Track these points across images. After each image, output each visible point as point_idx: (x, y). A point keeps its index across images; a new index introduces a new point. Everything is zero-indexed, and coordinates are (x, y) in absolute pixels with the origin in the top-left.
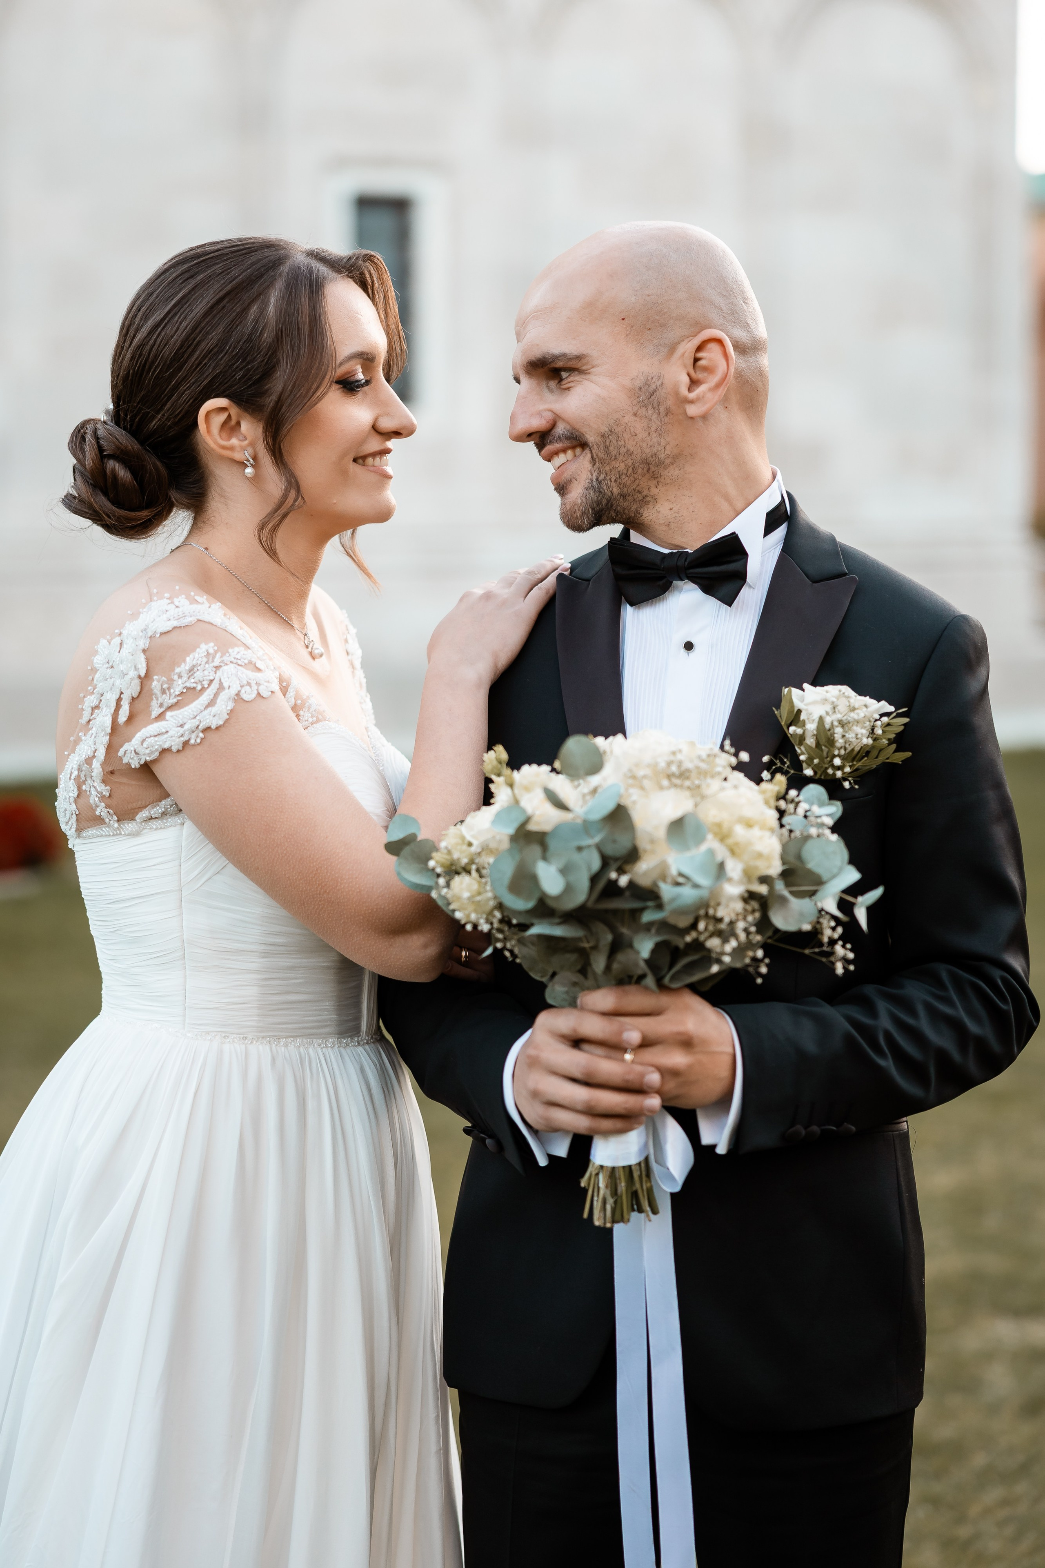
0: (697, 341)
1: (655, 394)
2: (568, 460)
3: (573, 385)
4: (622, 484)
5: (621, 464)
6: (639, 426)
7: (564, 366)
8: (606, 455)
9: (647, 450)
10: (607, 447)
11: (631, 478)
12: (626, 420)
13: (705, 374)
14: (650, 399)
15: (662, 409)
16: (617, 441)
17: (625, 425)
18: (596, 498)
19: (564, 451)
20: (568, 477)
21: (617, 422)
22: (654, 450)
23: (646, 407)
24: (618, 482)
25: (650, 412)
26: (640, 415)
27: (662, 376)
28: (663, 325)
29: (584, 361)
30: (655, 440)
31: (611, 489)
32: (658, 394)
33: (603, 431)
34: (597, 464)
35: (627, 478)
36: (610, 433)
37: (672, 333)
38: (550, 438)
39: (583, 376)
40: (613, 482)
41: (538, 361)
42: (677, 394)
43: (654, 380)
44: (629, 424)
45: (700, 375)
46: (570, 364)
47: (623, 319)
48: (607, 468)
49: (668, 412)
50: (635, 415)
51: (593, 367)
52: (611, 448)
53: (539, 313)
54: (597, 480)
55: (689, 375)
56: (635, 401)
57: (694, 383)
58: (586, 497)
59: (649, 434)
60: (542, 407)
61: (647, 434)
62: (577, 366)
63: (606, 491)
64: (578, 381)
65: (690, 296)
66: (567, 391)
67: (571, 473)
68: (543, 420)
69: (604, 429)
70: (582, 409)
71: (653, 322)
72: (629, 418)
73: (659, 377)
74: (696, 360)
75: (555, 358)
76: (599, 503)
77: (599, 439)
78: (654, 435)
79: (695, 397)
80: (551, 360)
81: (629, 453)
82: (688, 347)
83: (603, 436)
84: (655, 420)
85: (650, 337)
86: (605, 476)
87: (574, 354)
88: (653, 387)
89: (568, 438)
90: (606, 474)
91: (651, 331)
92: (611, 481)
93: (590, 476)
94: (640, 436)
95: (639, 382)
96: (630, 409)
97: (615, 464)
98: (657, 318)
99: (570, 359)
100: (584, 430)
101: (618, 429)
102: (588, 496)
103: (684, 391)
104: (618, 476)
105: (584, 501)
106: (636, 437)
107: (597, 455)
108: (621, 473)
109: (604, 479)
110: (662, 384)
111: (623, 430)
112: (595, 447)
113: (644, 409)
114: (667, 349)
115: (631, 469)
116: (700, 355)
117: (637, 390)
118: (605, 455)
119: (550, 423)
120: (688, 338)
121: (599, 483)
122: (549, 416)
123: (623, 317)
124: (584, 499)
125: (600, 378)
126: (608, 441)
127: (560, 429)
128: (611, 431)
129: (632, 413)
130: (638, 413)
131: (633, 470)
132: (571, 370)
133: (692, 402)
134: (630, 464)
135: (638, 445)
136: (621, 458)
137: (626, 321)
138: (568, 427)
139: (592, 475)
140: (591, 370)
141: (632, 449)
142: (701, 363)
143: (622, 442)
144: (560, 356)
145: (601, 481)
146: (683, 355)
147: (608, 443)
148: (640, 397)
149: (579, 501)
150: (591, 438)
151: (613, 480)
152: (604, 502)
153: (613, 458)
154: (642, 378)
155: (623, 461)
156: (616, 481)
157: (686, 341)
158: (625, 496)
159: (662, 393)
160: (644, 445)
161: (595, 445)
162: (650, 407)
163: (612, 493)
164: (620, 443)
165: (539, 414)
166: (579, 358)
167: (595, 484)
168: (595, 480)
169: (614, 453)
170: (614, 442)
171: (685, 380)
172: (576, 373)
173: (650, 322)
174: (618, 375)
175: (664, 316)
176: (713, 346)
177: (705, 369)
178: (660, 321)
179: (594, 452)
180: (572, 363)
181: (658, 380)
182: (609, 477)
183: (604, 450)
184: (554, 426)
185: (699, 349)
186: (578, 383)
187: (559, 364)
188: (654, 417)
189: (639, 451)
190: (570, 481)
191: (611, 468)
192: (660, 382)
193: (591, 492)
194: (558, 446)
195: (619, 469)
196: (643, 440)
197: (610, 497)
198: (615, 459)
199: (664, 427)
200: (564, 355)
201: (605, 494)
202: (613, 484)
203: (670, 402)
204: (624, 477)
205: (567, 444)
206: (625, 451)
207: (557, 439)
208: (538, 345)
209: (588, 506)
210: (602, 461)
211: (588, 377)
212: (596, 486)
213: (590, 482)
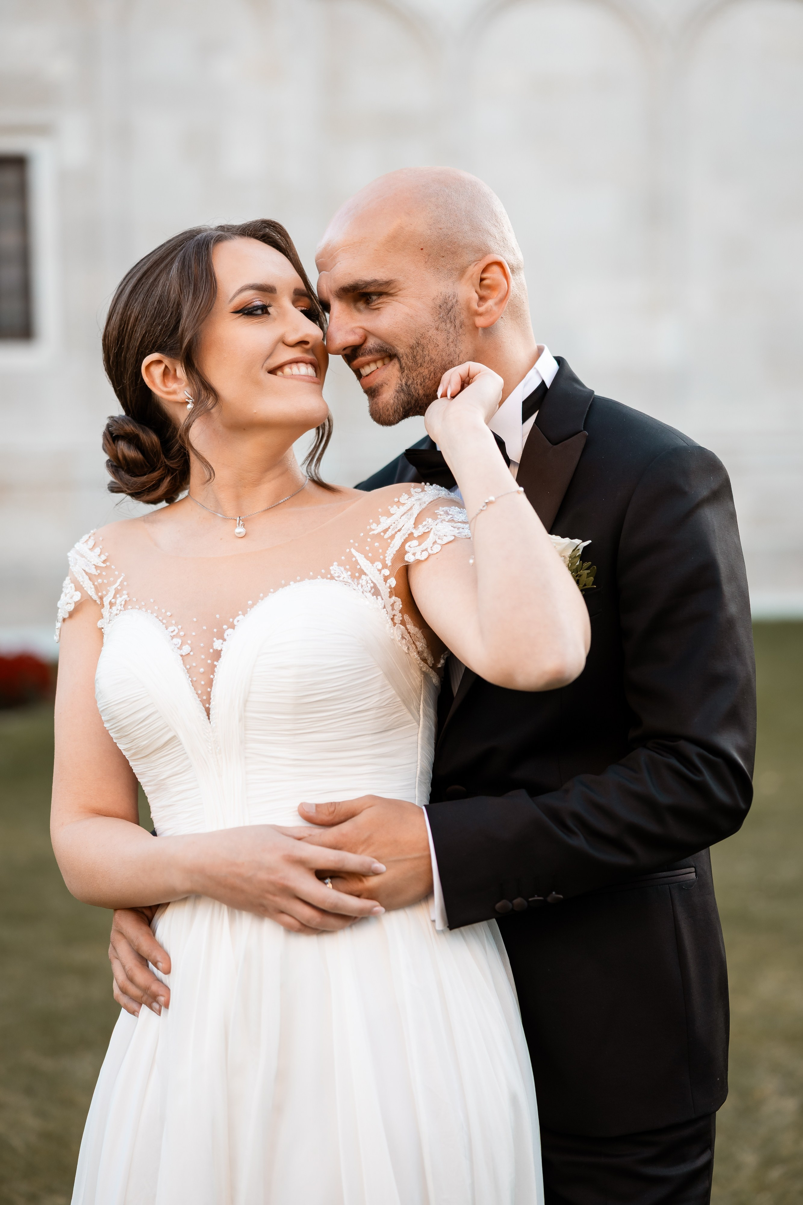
0: (482, 265)
1: (452, 310)
2: (378, 368)
3: (382, 306)
4: (426, 387)
5: (425, 370)
6: (440, 338)
7: (376, 291)
8: (414, 363)
9: (446, 358)
10: (415, 357)
11: (432, 381)
12: (430, 334)
13: (489, 292)
14: (448, 315)
15: (457, 323)
16: (423, 351)
17: (429, 338)
18: (406, 399)
19: (375, 361)
20: (380, 382)
21: (423, 336)
22: (451, 358)
23: (445, 321)
24: (423, 385)
25: (448, 326)
26: (441, 329)
27: (456, 295)
28: (454, 253)
29: (392, 286)
30: (452, 349)
31: (417, 391)
32: (454, 310)
33: (411, 344)
34: (406, 371)
35: (429, 382)
36: (417, 345)
37: (461, 259)
38: (362, 351)
39: (391, 298)
40: (419, 385)
41: (350, 287)
42: (469, 308)
43: (450, 298)
44: (432, 337)
45: (484, 293)
46: (381, 289)
47: (422, 249)
48: (414, 374)
49: (462, 325)
50: (437, 329)
51: (400, 290)
52: (418, 357)
53: (347, 247)
54: (406, 385)
55: (476, 292)
56: (437, 317)
57: (482, 299)
58: (397, 399)
59: (448, 345)
60: (354, 325)
61: (446, 345)
62: (386, 290)
63: (414, 393)
64: (387, 303)
65: (472, 228)
66: (377, 311)
67: (382, 379)
68: (357, 336)
69: (412, 342)
70: (394, 326)
71: (445, 251)
72: (432, 332)
73: (454, 296)
74: (482, 280)
75: (368, 284)
76: (409, 403)
77: (408, 350)
78: (452, 345)
79: (484, 310)
80: (364, 286)
81: (432, 361)
82: (475, 270)
83: (412, 348)
84: (452, 332)
85: (444, 263)
86: (413, 380)
87: (384, 280)
88: (450, 304)
89: (378, 351)
90: (413, 379)
91: (444, 258)
92: (417, 385)
93: (400, 382)
94: (441, 347)
95: (439, 301)
96: (433, 324)
97: (421, 370)
98: (449, 247)
99: (381, 285)
100: (395, 343)
101: (424, 342)
102: (399, 397)
103: (474, 306)
104: (422, 380)
105: (396, 401)
106: (437, 348)
107: (406, 364)
108: (425, 378)
109: (412, 384)
110: (457, 300)
111: (428, 342)
112: (405, 357)
113: (444, 324)
114: (458, 272)
115: (432, 374)
116: (485, 276)
117: (438, 308)
118: (412, 363)
119: (363, 338)
120: (474, 262)
121: (408, 387)
122: (360, 332)
123: (422, 248)
124: (396, 400)
125: (407, 299)
126: (415, 351)
127: (371, 343)
128: (418, 344)
129: (434, 328)
130: (439, 328)
131: (434, 374)
132: (380, 294)
133: (481, 315)
134: (432, 370)
135: (439, 355)
136: (425, 365)
137: (424, 250)
138: (379, 341)
139: (401, 381)
140: (398, 293)
141: (434, 357)
142: (485, 282)
143: (427, 352)
144: (372, 282)
145: (410, 386)
146: (472, 276)
147: (415, 353)
148: (441, 313)
149: (392, 401)
150: (401, 350)
151: (419, 384)
152: (413, 402)
153: (420, 365)
154: (441, 297)
155: (427, 368)
156: (421, 384)
157: (473, 265)
158: (428, 396)
159: (457, 308)
160: (444, 354)
161: (404, 356)
162: (448, 321)
163: (418, 394)
164: (425, 353)
165: (353, 331)
166: (388, 283)
167: (404, 388)
168: (404, 385)
169: (420, 361)
170: (421, 352)
171: (476, 296)
172: (385, 296)
173: (443, 251)
174: (421, 296)
175: (454, 246)
176: (496, 269)
177: (489, 287)
178: (451, 250)
179: (403, 361)
180: (382, 288)
181: (454, 298)
182: (415, 382)
183: (412, 359)
184: (365, 340)
185: (484, 270)
186: (387, 304)
187: (372, 289)
188: (452, 330)
189: (440, 359)
190: (382, 386)
191: (418, 374)
192: (455, 300)
193: (402, 395)
194: (369, 358)
195: (424, 374)
196: (443, 350)
197: (417, 398)
198: (420, 366)
199: (459, 338)
200: (375, 281)
201: (413, 396)
202: (419, 387)
203: (463, 316)
204: (427, 380)
205: (377, 356)
206: (429, 359)
207: (368, 352)
208: (350, 274)
209: (400, 406)
210: (410, 369)
211: (395, 298)
212: (405, 390)
213: (400, 386)
